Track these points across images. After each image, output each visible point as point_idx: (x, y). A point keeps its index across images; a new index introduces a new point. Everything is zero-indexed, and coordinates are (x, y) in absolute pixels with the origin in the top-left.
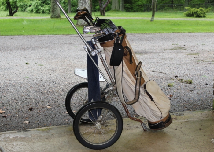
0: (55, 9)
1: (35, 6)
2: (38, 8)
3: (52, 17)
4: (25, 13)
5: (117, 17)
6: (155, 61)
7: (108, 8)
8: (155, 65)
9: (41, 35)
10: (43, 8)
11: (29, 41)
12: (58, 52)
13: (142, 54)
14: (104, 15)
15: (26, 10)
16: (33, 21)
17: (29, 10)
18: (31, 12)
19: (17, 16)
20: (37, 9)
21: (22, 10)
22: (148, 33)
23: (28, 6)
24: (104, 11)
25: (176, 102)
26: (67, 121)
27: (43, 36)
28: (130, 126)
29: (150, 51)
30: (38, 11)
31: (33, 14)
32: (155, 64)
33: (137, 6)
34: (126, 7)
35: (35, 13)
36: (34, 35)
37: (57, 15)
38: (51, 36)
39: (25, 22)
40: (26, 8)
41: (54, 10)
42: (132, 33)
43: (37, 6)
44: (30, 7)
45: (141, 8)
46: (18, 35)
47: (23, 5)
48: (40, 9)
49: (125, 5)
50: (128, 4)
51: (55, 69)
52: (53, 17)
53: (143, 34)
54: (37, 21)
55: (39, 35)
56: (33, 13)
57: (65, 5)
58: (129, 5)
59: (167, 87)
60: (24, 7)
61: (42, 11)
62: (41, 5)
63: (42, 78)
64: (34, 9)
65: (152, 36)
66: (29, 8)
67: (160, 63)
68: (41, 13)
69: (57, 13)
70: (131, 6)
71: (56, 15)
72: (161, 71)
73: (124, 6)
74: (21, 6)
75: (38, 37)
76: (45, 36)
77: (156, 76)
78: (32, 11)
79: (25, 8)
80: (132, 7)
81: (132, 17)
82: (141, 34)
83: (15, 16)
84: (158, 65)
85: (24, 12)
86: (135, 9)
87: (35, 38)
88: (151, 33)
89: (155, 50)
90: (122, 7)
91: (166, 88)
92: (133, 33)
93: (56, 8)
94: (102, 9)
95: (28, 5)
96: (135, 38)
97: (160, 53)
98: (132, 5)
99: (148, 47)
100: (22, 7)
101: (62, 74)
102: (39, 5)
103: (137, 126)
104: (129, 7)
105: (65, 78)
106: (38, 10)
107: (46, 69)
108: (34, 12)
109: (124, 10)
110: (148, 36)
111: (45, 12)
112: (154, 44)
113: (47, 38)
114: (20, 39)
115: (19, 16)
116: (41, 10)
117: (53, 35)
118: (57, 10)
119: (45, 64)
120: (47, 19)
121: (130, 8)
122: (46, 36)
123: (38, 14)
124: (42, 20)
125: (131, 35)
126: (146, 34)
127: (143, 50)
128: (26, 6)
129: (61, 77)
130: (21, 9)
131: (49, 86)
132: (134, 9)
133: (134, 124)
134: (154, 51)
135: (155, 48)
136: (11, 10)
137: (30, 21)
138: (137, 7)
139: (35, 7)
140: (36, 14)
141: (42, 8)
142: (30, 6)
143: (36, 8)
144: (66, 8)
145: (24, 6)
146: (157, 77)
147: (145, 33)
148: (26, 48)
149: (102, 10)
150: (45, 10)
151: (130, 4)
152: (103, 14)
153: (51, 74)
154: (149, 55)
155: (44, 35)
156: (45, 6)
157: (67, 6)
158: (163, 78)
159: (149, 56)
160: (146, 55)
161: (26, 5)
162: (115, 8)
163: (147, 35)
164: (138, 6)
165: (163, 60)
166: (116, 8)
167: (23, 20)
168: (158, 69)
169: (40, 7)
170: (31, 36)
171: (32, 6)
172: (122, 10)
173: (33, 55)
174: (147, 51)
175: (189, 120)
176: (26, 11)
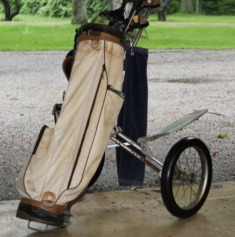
0: (79, 10)
1: (53, 5)
2: (57, 8)
3: (73, 23)
4: (36, 16)
5: (185, 23)
6: (216, 94)
7: (176, 8)
8: (213, 101)
9: (42, 50)
10: (67, 9)
11: (17, 60)
12: (55, 79)
13: (200, 83)
14: (164, 20)
15: (38, 12)
16: (41, 29)
17: (43, 12)
18: (45, 15)
19: (18, 20)
20: (56, 10)
21: (31, 12)
22: (226, 49)
23: (42, 5)
24: (164, 12)
25: (221, 165)
26: (10, 194)
27: (44, 52)
28: (115, 205)
29: (215, 78)
30: (58, 14)
31: (50, 18)
32: (214, 99)
33: (225, 5)
34: (207, 8)
35: (52, 16)
36: (29, 51)
37: (83, 19)
38: (57, 52)
39: (27, 30)
40: (38, 8)
41: (77, 10)
42: (197, 48)
43: (56, 4)
44: (45, 7)
45: (232, 8)
46: (3, 51)
47: (32, 4)
48: (61, 10)
49: (204, 3)
50: (209, 1)
51: (34, 106)
52: (75, 22)
53: (216, 50)
54: (48, 29)
55: (38, 50)
56: (49, 16)
57: (102, 3)
58: (211, 4)
59: (216, 139)
60: (35, 6)
61: (64, 13)
62: (62, 2)
63: (5, 121)
64: (50, 11)
65: (230, 54)
66: (44, 9)
67: (222, 98)
68: (62, 16)
69: (82, 15)
70: (215, 6)
71: (81, 19)
72: (218, 111)
73: (203, 5)
74: (30, 5)
75: (36, 54)
76: (47, 52)
77: (205, 119)
78: (47, 13)
79: (36, 8)
80: (218, 7)
81: (210, 24)
82: (214, 49)
83: (15, 21)
84: (217, 102)
85: (34, 14)
86: (222, 11)
87: (29, 55)
88: (231, 49)
89: (224, 76)
90: (199, 7)
91: (213, 140)
92: (199, 48)
93: (80, 7)
94: (161, 9)
95: (41, 2)
96: (200, 56)
97: (231, 81)
98: (216, 3)
99: (215, 71)
100: (31, 7)
101: (42, 115)
102: (59, 3)
103: (128, 205)
104: (212, 6)
105: (43, 121)
106: (58, 11)
107: (20, 106)
108: (52, 14)
109: (202, 13)
110: (225, 53)
111: (68, 14)
112: (227, 67)
113: (49, 55)
114: (4, 57)
115: (21, 21)
116: (63, 11)
117: (61, 52)
118: (83, 11)
119: (23, 97)
120: (65, 25)
121: (213, 9)
122: (50, 52)
123: (57, 19)
124: (56, 28)
125: (195, 52)
126: (222, 50)
127: (203, 76)
128: (38, 5)
129: (39, 119)
130: (29, 9)
131: (10, 135)
132: (220, 11)
133: (124, 203)
134: (222, 78)
135: (225, 73)
136: (8, 11)
137: (37, 29)
138: (226, 7)
139: (53, 7)
140: (54, 19)
141: (64, 8)
142: (45, 4)
143: (54, 9)
144: (104, 8)
145: (35, 4)
146: (205, 122)
147: (220, 48)
148: (5, 71)
149: (161, 11)
150: (69, 12)
151: (213, 2)
152: (162, 18)
153: (23, 114)
154: (210, 84)
155: (46, 50)
156: (69, 6)
157: (106, 6)
158: (215, 123)
159: (208, 86)
160: (204, 85)
161: (38, 3)
162: (185, 8)
163: (222, 52)
164: (227, 5)
165: (230, 93)
166: (188, 8)
167: (23, 27)
168: (215, 107)
169: (61, 6)
170: (25, 52)
171: (47, 5)
172: (199, 12)
173: (10, 83)
174: (209, 78)
175: (227, 197)
176: (38, 14)
